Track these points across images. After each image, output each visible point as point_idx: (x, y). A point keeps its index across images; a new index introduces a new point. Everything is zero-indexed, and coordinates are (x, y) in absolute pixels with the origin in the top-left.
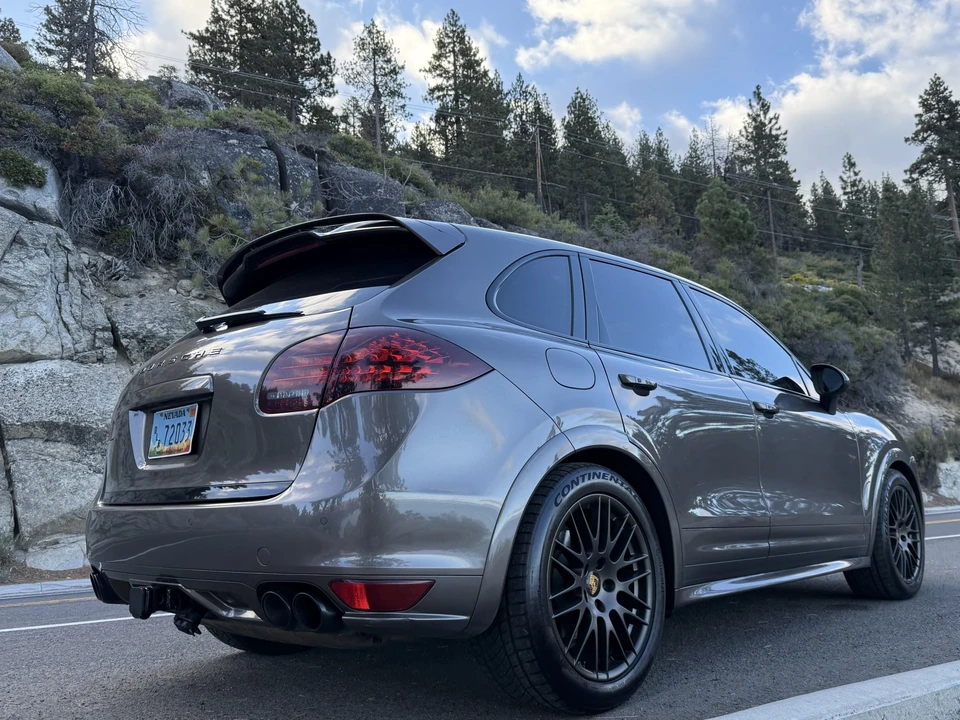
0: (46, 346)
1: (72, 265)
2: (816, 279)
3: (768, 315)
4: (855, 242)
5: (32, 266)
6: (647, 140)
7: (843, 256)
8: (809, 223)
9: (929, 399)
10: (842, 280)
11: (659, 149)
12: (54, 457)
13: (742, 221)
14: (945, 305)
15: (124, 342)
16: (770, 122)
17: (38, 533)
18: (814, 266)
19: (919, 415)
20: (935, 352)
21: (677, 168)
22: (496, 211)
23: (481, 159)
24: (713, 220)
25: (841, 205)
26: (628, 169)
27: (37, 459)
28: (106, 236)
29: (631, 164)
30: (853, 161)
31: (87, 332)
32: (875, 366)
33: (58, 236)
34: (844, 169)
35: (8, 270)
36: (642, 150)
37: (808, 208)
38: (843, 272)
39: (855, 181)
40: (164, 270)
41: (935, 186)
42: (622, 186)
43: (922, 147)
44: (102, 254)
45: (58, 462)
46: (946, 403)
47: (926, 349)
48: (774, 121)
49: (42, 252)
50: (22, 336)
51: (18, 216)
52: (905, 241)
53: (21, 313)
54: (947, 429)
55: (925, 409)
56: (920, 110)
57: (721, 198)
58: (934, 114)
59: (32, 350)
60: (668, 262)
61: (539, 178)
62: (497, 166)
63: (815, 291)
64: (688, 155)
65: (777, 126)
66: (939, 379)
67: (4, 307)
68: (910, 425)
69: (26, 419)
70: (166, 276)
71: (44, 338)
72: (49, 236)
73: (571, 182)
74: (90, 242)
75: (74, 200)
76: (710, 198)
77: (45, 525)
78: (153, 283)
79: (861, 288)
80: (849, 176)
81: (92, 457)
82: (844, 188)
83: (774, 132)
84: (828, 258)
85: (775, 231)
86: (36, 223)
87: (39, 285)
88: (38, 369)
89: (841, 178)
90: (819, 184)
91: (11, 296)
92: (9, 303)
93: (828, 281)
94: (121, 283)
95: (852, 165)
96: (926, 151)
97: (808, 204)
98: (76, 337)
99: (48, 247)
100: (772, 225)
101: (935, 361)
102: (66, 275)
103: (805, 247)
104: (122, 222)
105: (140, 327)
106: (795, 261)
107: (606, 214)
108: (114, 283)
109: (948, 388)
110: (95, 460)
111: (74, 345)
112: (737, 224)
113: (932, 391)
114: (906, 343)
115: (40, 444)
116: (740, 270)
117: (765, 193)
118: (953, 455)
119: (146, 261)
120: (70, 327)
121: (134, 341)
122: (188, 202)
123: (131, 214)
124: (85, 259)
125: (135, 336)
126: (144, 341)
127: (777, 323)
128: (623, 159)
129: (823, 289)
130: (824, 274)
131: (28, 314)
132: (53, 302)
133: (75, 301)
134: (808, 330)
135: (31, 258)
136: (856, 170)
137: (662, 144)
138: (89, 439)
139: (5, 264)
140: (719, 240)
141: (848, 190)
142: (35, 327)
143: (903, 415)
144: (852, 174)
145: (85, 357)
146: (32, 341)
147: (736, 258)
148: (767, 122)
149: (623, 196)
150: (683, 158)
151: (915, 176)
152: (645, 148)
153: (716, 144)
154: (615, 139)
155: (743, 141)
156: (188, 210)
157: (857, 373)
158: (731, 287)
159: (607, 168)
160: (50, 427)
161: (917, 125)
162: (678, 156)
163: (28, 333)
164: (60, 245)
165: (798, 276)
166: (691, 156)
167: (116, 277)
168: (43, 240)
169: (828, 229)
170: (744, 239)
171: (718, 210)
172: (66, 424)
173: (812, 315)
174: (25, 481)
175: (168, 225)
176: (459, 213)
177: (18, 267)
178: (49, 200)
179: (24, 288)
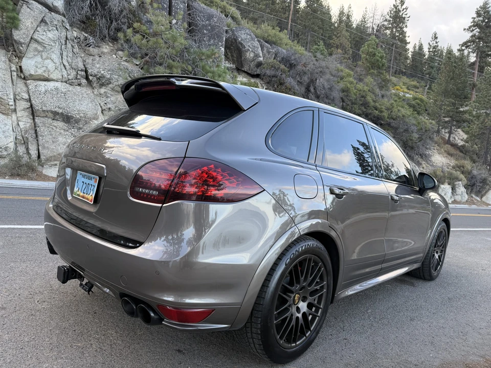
0: (55, 75)
1: (69, 37)
2: (406, 90)
3: (383, 107)
4: (428, 76)
5: (50, 35)
6: (343, 9)
7: (420, 81)
8: (408, 62)
9: (443, 155)
10: (417, 92)
11: (348, 15)
12: (56, 127)
13: (380, 59)
14: (461, 112)
15: (91, 78)
16: (403, 10)
17: (48, 160)
18: (406, 83)
19: (437, 162)
20: (450, 133)
21: (354, 26)
22: (268, 36)
23: (264, 7)
24: (367, 56)
25: (425, 56)
26: (331, 23)
27: (48, 127)
28: (85, 24)
29: (333, 20)
30: (437, 36)
31: (74, 71)
32: (424, 137)
33: (63, 21)
34: (431, 39)
35: (38, 35)
36: (340, 14)
37: (410, 55)
38: (418, 88)
39: (435, 46)
40: (112, 45)
41: (471, 54)
42: (328, 30)
43: (471, 34)
44: (83, 33)
45: (58, 130)
46: (450, 157)
47: (447, 131)
48: (405, 10)
49: (55, 28)
50: (44, 69)
51: (44, 8)
52: (451, 79)
53: (44, 57)
54: (448, 170)
55: (440, 159)
56: (475, 16)
57: (373, 46)
58: (481, 19)
59: (48, 76)
60: (343, 74)
61: (290, 21)
62: (271, 10)
63: (404, 96)
64: (361, 20)
65: (406, 13)
66: (450, 146)
67: (37, 53)
68: (432, 166)
69: (44, 108)
70: (112, 48)
71: (54, 71)
72: (58, 21)
73: (305, 25)
74: (78, 26)
75: (71, 4)
76: (368, 45)
77: (51, 157)
78: (105, 51)
79: (424, 98)
80: (433, 44)
81: (73, 130)
82: (429, 49)
83: (404, 16)
84: (413, 81)
85: (393, 65)
86: (53, 13)
87: (53, 45)
88: (51, 85)
89: (429, 43)
90: (418, 44)
91: (40, 48)
92: (39, 52)
93: (411, 92)
94: (91, 49)
95: (436, 38)
96: (472, 36)
97: (410, 53)
98: (69, 72)
99: (58, 27)
100: (392, 61)
101: (449, 137)
102: (66, 41)
103: (404, 74)
104: (93, 18)
105: (98, 72)
106: (398, 79)
107: (319, 46)
108: (88, 48)
109: (452, 150)
110: (74, 131)
111: (68, 76)
112: (378, 61)
113: (445, 151)
114: (439, 127)
115: (50, 120)
116: (375, 83)
117: (393, 45)
118: (447, 182)
119: (103, 39)
120: (66, 67)
121: (95, 78)
122: (124, 13)
123: (97, 15)
124: (75, 34)
125: (95, 76)
126: (99, 79)
127: (386, 111)
128: (330, 18)
129: (407, 95)
130: (410, 88)
131: (47, 58)
132: (59, 54)
133: (69, 55)
134: (399, 116)
135: (49, 31)
136: (437, 41)
137: (350, 13)
138: (72, 122)
139: (38, 32)
140: (368, 66)
141: (431, 50)
142: (51, 66)
143: (430, 160)
144: (435, 42)
145: (72, 82)
146: (49, 71)
147: (374, 77)
148: (401, 10)
149: (327, 35)
150: (358, 21)
151: (463, 48)
152: (342, 13)
153: (375, 17)
154: (328, 7)
155: (388, 17)
156: (124, 17)
157: (415, 139)
158: (369, 90)
159: (322, 20)
160: (55, 114)
161: (472, 22)
162: (356, 20)
163: (47, 67)
164: (63, 26)
165: (398, 87)
166: (362, 21)
167: (89, 45)
168: (55, 23)
169: (416, 67)
170: (380, 68)
171: (371, 52)
172: (62, 113)
173: (402, 110)
174: (43, 136)
175: (114, 23)
176: (250, 35)
177: (43, 35)
178: (59, 2)
179: (46, 45)
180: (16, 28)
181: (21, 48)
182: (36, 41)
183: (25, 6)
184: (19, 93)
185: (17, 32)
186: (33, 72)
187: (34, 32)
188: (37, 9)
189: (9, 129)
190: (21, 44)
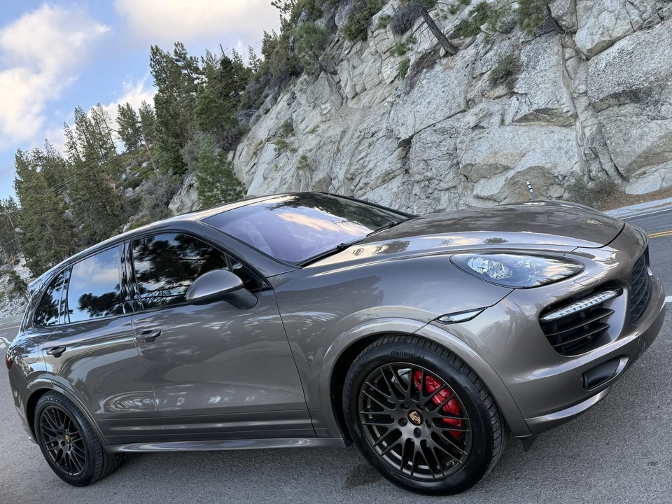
0: (618, 29)
12: (625, 116)
17: (629, 170)
27: (616, 121)
45: (628, 119)
50: (601, 30)
59: (610, 37)
69: (602, 96)
71: (615, 24)
77: (631, 164)
81: (648, 109)
88: (615, 49)
110: (650, 111)
111: (641, 16)
115: (615, 108)
138: (642, 97)
142: (607, 19)
145: (649, 22)
146: (608, 30)
163: (604, 26)
172: (624, 92)
174: (611, 138)
186: (590, 45)
189: (572, 146)
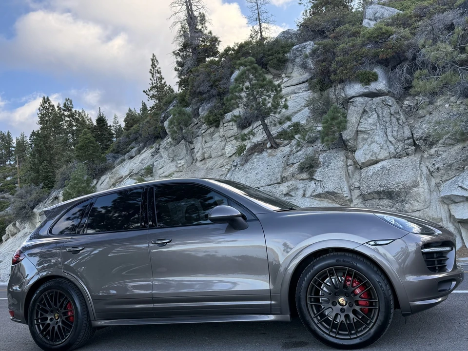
1: (393, 112)
5: (370, 121)
15: (417, 142)
31: (401, 142)
35: (361, 126)
49: (374, 112)
51: (367, 99)
53: (369, 143)
59: (376, 158)
67: (364, 142)
71: (380, 151)
72: (378, 103)
81: (397, 204)
87: (374, 128)
88: (378, 166)
91: (366, 136)
92: (366, 140)
98: (396, 146)
99: (377, 109)
102: (390, 118)
105: (423, 133)
111: (395, 150)
115: (377, 200)
120: (392, 142)
121: (422, 141)
125: (421, 138)
126: (426, 140)
131: (372, 143)
132: (383, 133)
133: (394, 129)
135: (369, 117)
139: (361, 124)
142: (375, 148)
145: (400, 155)
146: (375, 154)
160: (378, 193)
164: (385, 105)
167: (419, 108)
168: (374, 107)
172: (383, 191)
177: (365, 123)
178: (382, 84)
179: (368, 132)
180: (345, 128)
181: (350, 144)
182: (361, 131)
183: (351, 106)
184: (353, 184)
185: (346, 132)
186: (363, 161)
187: (359, 125)
188: (359, 104)
190: (348, 140)
